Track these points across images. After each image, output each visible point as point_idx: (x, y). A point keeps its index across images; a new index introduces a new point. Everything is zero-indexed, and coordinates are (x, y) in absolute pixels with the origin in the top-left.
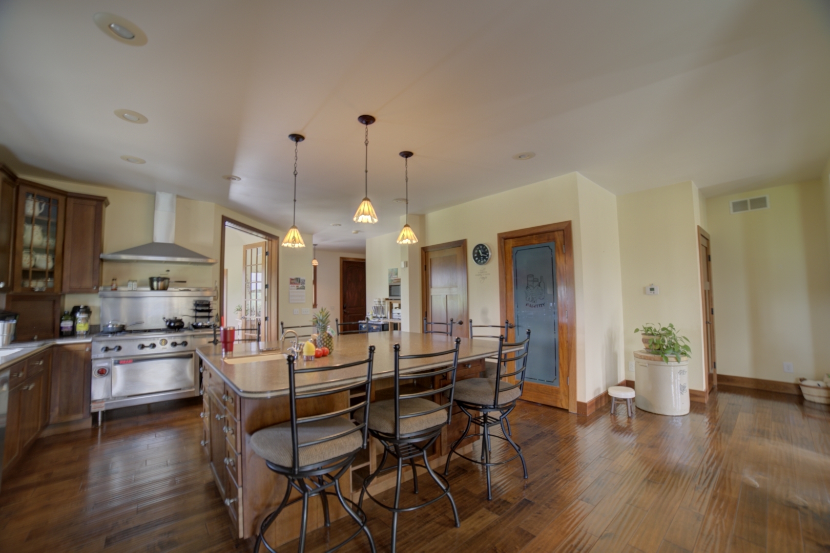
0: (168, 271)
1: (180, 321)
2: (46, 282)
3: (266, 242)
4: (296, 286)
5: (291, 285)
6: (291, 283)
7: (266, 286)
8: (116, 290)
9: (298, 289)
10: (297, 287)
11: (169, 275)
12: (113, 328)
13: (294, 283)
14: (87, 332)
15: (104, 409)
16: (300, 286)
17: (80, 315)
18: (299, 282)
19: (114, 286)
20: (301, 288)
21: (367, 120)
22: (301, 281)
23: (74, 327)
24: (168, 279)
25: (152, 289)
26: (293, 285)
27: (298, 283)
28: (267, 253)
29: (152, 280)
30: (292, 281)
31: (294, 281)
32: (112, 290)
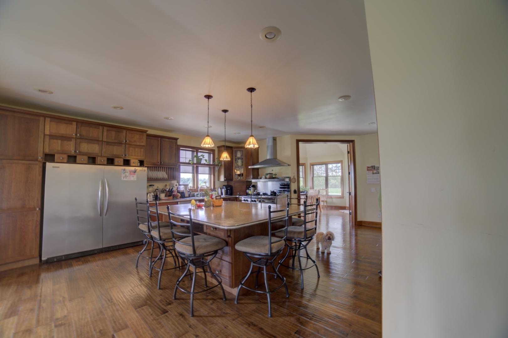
0: (273, 170)
2: (241, 178)
3: (348, 145)
4: (372, 171)
5: (368, 172)
9: (373, 174)
16: (375, 171)
18: (374, 169)
20: (376, 173)
21: (208, 97)
22: (376, 168)
28: (349, 152)
30: (369, 169)
31: (370, 168)
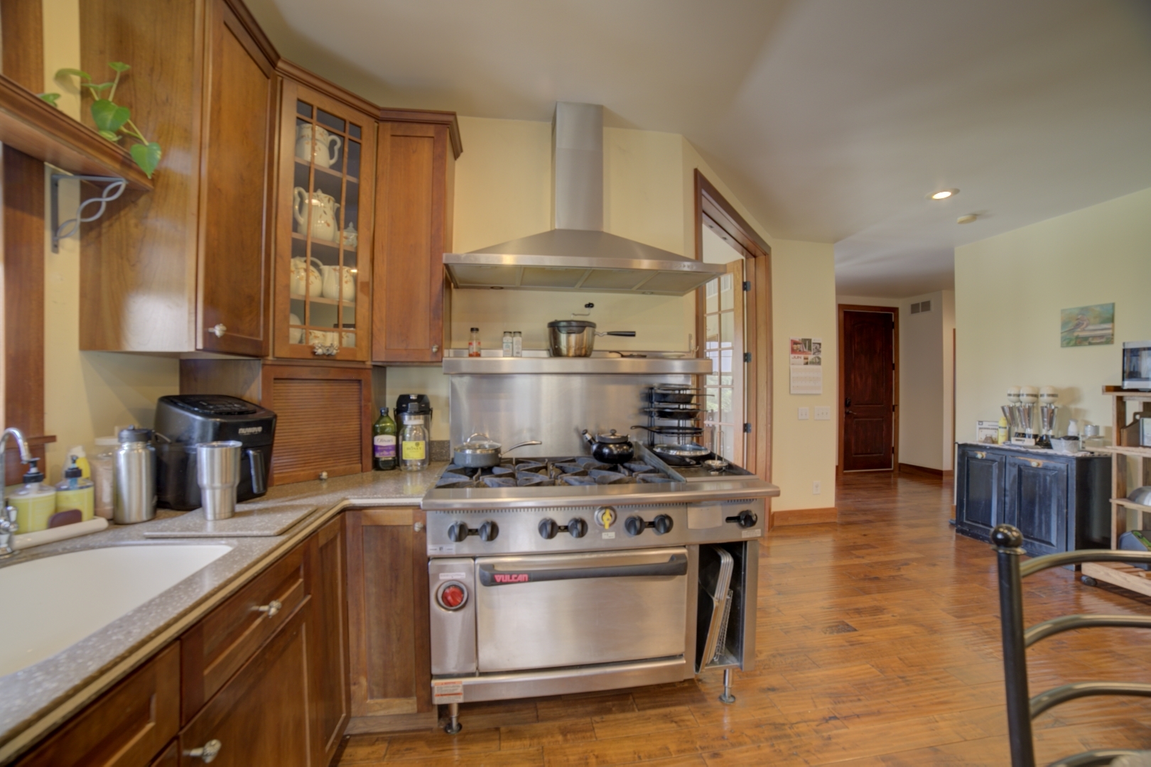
0: (590, 305)
1: (624, 441)
3: (743, 260)
4: (803, 356)
5: (792, 356)
6: (793, 351)
7: (746, 357)
8: (478, 355)
9: (807, 364)
10: (806, 359)
11: (592, 316)
12: (474, 456)
13: (800, 352)
14: (423, 462)
15: (461, 700)
16: (811, 357)
17: (410, 419)
18: (810, 349)
19: (474, 349)
20: (812, 363)
22: (813, 347)
23: (398, 448)
24: (592, 325)
25: (556, 352)
26: (796, 356)
27: (806, 350)
28: (745, 286)
29: (554, 327)
30: (795, 346)
31: (799, 346)
32: (471, 355)
